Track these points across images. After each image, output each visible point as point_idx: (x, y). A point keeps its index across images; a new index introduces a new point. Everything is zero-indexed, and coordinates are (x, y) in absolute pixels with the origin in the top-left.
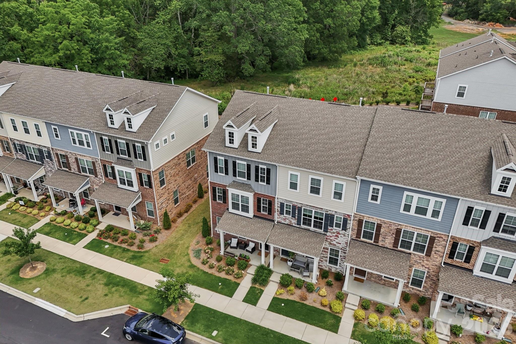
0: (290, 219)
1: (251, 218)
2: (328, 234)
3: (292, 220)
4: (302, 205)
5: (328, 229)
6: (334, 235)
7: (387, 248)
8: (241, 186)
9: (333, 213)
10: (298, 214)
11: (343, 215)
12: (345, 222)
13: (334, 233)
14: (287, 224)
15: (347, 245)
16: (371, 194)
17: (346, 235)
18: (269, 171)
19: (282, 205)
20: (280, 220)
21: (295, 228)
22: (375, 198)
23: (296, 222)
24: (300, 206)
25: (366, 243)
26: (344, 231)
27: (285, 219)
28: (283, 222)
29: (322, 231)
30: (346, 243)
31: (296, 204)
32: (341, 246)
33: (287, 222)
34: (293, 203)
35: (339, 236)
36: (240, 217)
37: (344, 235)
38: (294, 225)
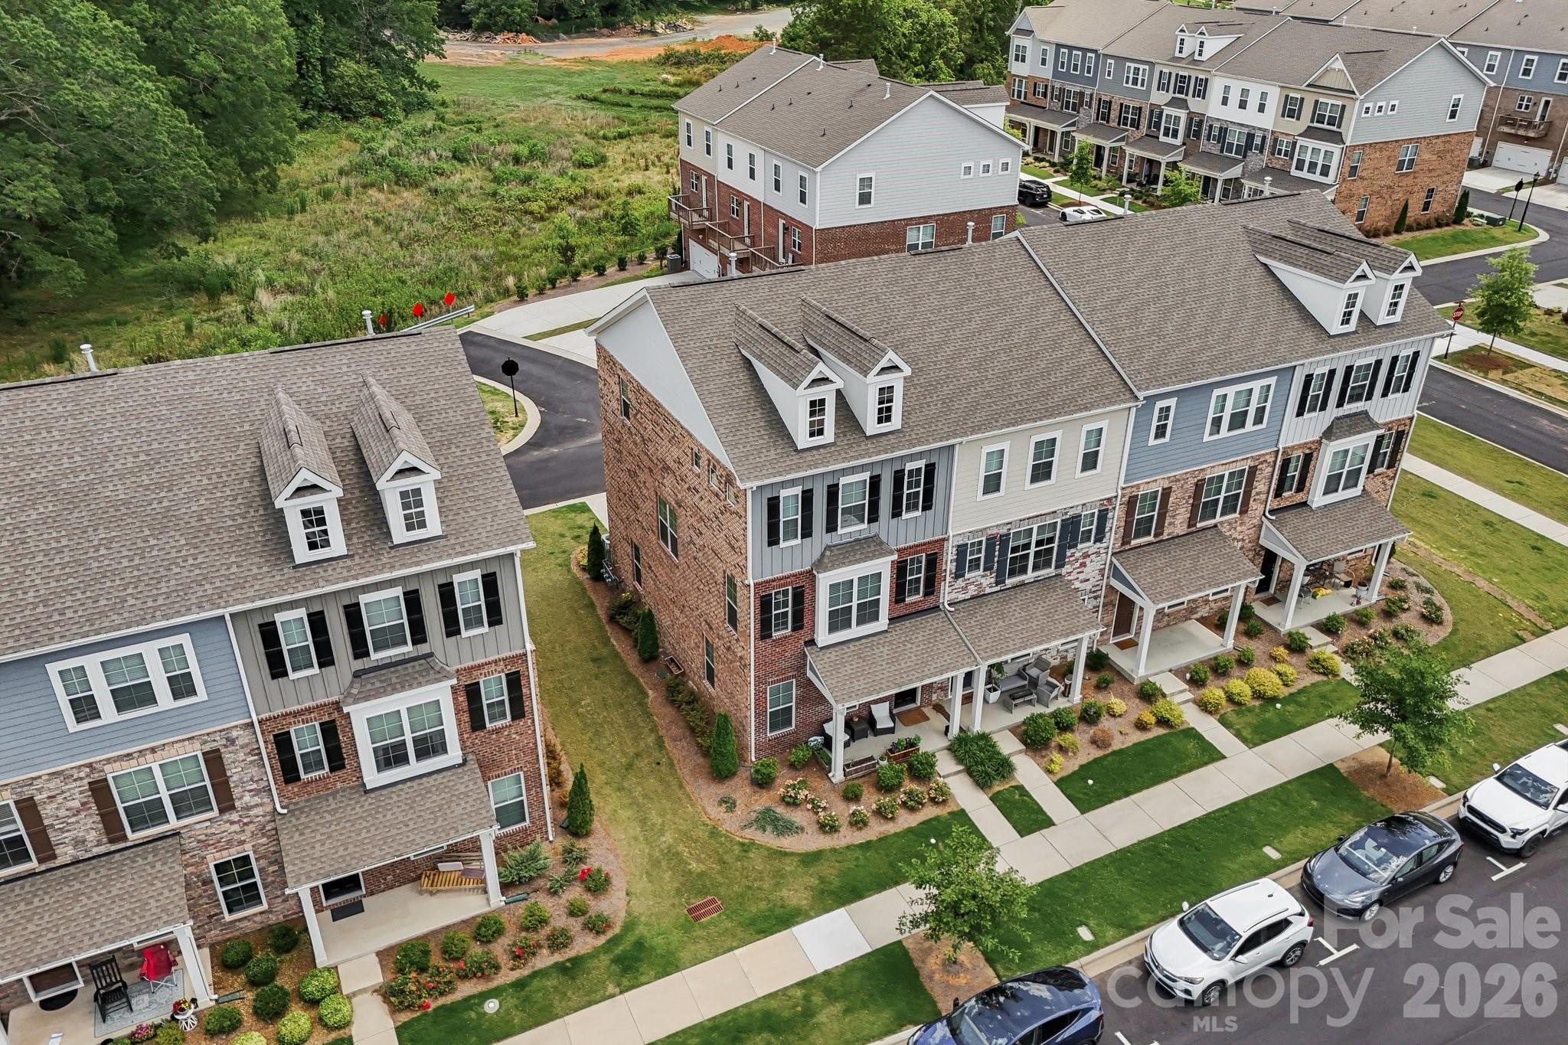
0: (979, 578)
1: (886, 631)
2: (1064, 571)
3: (983, 580)
4: (1009, 526)
5: (1065, 557)
6: (1077, 565)
7: (1178, 537)
8: (855, 552)
9: (1078, 511)
10: (999, 556)
11: (1098, 504)
12: (1103, 516)
13: (1077, 560)
14: (973, 598)
15: (1103, 576)
16: (1155, 423)
17: (1102, 551)
18: (930, 469)
19: (961, 550)
20: (953, 596)
21: (995, 595)
22: (1161, 432)
23: (993, 580)
24: (1004, 531)
25: (1141, 546)
26: (1098, 545)
27: (965, 588)
28: (961, 597)
29: (1050, 571)
30: (1101, 570)
31: (995, 531)
32: (1088, 586)
33: (972, 591)
34: (989, 532)
35: (1088, 560)
36: (857, 643)
37: (1098, 554)
38: (988, 590)
